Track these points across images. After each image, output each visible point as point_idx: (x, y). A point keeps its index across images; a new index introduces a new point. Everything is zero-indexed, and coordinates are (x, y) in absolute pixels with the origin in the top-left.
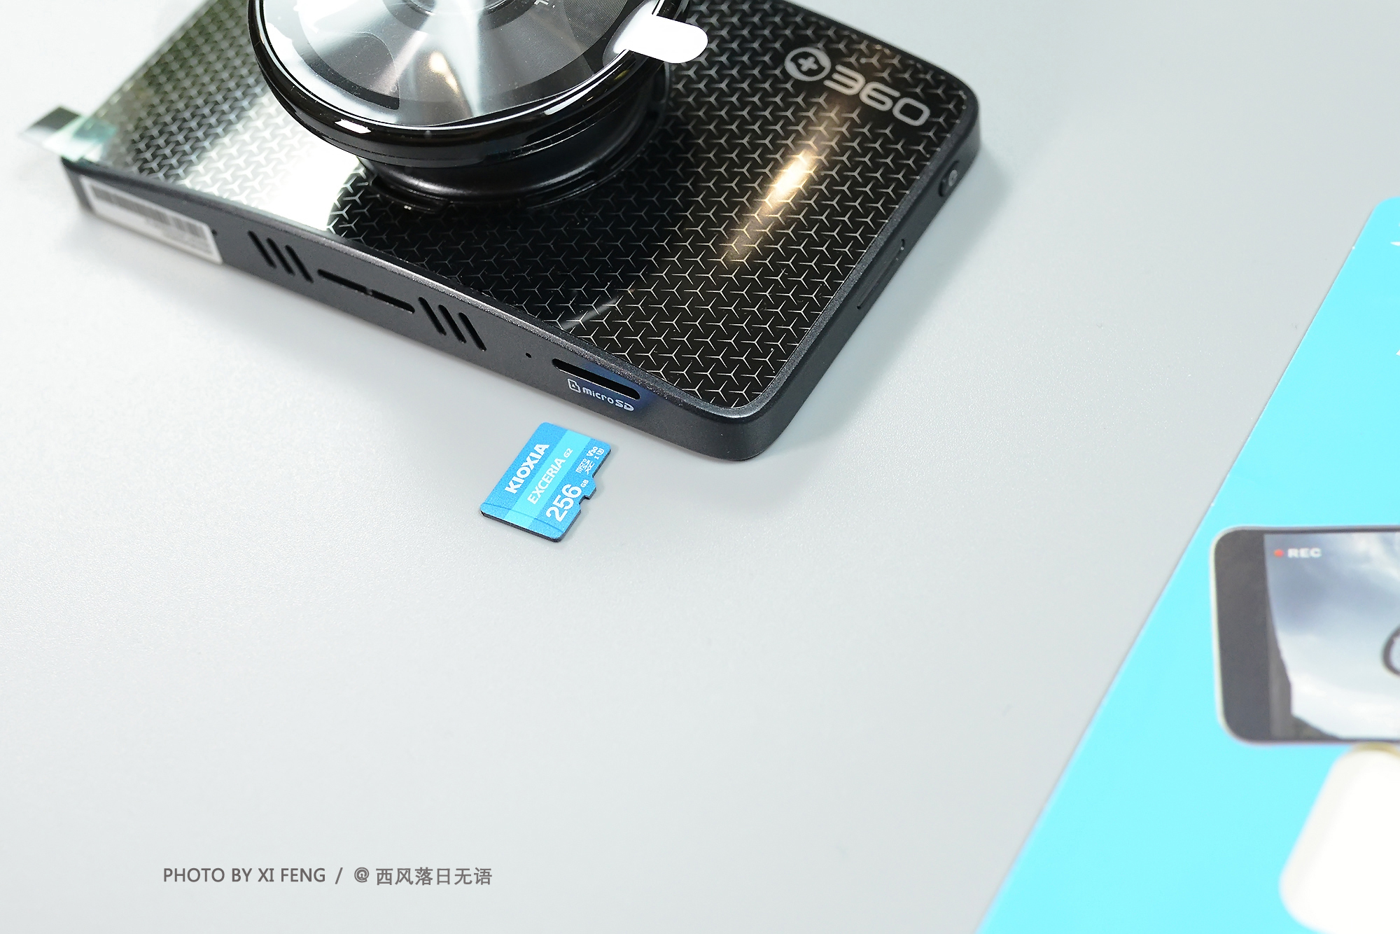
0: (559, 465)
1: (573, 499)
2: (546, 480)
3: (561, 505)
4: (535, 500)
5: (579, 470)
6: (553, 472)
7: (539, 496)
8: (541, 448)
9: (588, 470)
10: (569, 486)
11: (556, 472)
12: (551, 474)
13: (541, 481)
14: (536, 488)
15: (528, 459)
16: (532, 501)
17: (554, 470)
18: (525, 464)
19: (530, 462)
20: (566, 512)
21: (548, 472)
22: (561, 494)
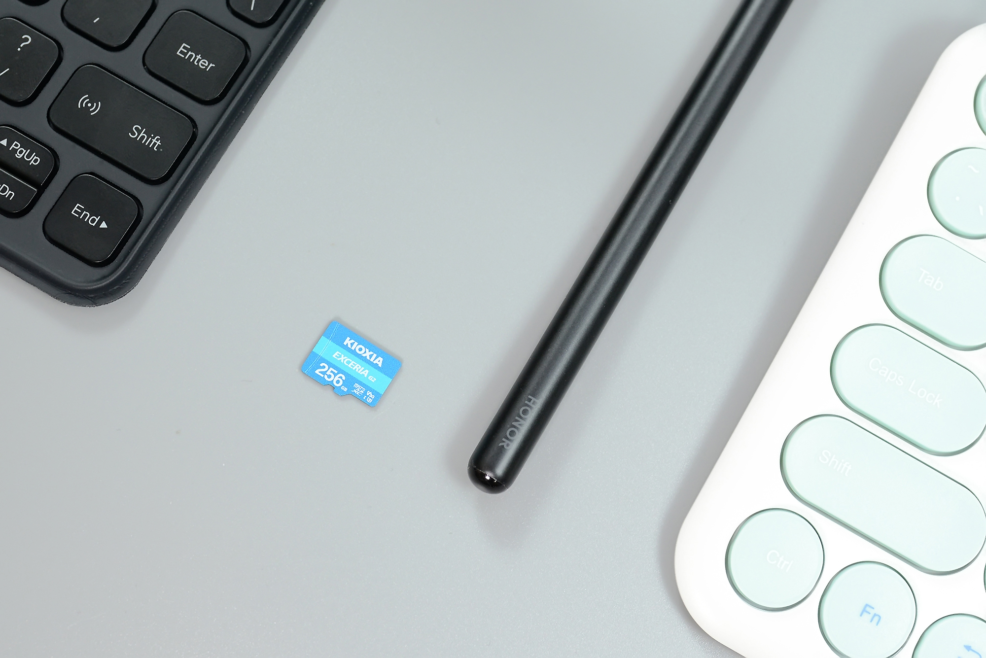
0: (363, 373)
1: (333, 381)
2: (351, 364)
3: (328, 373)
4: (336, 356)
5: (356, 385)
6: (358, 369)
7: (339, 359)
8: (379, 361)
9: (355, 391)
10: (344, 378)
11: (357, 370)
12: (356, 367)
13: (351, 361)
14: (346, 357)
15: (372, 353)
16: (336, 354)
17: (359, 369)
18: (367, 350)
19: (368, 354)
20: (322, 376)
21: (358, 365)
22: (338, 374)
